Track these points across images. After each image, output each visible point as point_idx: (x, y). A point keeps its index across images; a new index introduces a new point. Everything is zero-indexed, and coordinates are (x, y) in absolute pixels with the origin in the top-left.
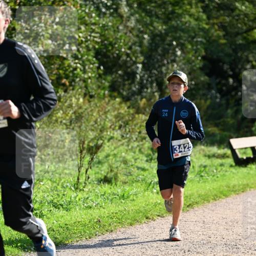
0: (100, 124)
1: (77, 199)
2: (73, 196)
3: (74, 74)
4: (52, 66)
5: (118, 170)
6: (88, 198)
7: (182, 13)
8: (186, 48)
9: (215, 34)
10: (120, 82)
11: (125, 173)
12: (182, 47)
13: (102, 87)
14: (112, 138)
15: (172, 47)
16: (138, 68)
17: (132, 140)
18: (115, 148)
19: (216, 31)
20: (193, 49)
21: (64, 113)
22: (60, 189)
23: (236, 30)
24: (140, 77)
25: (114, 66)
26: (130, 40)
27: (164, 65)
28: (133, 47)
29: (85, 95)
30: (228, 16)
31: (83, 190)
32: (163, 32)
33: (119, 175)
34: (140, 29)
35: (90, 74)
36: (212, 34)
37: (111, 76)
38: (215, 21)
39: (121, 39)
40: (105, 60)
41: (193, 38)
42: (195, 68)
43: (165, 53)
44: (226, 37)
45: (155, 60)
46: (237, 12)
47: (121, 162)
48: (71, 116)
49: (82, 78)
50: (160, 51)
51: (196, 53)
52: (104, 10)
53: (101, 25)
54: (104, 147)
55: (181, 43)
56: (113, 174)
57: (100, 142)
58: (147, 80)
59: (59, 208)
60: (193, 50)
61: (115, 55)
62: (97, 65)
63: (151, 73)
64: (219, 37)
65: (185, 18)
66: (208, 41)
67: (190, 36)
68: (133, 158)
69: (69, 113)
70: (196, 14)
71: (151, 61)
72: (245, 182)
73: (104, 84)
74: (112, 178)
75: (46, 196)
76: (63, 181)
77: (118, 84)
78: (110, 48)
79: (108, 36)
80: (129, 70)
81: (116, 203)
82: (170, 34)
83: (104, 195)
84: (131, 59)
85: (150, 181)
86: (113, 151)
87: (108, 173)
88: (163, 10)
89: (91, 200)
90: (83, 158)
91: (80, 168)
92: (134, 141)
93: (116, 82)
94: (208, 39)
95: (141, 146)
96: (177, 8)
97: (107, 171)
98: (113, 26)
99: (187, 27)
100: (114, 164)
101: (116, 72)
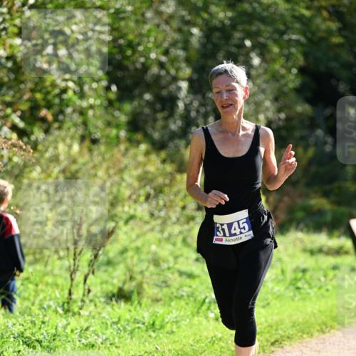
0: (111, 193)
1: (68, 330)
2: (60, 325)
3: (62, 100)
4: (22, 86)
5: (143, 277)
6: (87, 329)
8: (269, 51)
9: (323, 27)
10: (147, 115)
11: (156, 282)
12: (262, 50)
13: (114, 124)
14: (132, 217)
15: (243, 51)
16: (179, 89)
17: (169, 222)
18: (138, 237)
19: (325, 20)
20: (281, 54)
21: (43, 171)
22: (37, 312)
24: (185, 105)
25: (137, 84)
26: (165, 37)
28: (172, 50)
29: (83, 138)
31: (79, 314)
32: (227, 22)
33: (145, 286)
34: (184, 17)
35: (92, 101)
36: (318, 29)
37: (131, 104)
38: (324, 3)
39: (149, 37)
40: (120, 74)
41: (282, 33)
42: (286, 89)
44: (343, 33)
47: (149, 262)
48: (57, 178)
49: (78, 108)
50: (221, 57)
51: (287, 60)
53: (112, 11)
54: (118, 235)
55: (259, 43)
56: (134, 283)
57: (111, 225)
58: (198, 112)
59: (34, 348)
61: (139, 66)
62: (104, 83)
63: (204, 97)
64: (330, 32)
66: (309, 40)
67: (276, 31)
68: (172, 253)
69: (52, 172)
71: (205, 76)
73: (118, 118)
74: (132, 292)
75: (10, 325)
76: (41, 296)
77: (143, 118)
78: (129, 52)
79: (125, 31)
80: (164, 92)
81: (139, 338)
82: (240, 27)
83: (117, 323)
84: (168, 73)
85: (203, 297)
86: (134, 241)
87: (124, 283)
89: (94, 332)
90: (79, 254)
91: (73, 273)
92: (174, 223)
93: (139, 114)
94: (309, 35)
95: (185, 233)
97: (123, 278)
98: (134, 13)
99: (271, 13)
100: (136, 265)
101: (141, 96)
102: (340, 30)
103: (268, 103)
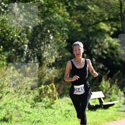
0: (1, 84)
5: (12, 114)
7: (54, 12)
8: (56, 34)
9: (75, 25)
10: (13, 56)
11: (17, 115)
12: (54, 34)
13: (2, 60)
14: (8, 92)
15: (47, 34)
16: (25, 47)
17: (21, 94)
18: (10, 99)
19: (76, 23)
23: (88, 23)
24: (27, 53)
25: (10, 46)
26: (20, 29)
27: (42, 45)
28: (22, 34)
30: (83, 14)
32: (41, 24)
33: (13, 116)
36: (73, 25)
37: (8, 53)
38: (75, 17)
39: (14, 29)
40: (4, 42)
41: (61, 28)
42: (62, 47)
43: (43, 37)
44: (82, 27)
45: (36, 42)
46: (89, 11)
47: (14, 108)
50: (39, 36)
51: (62, 37)
52: (3, 10)
53: (1, 20)
54: (3, 98)
55: (53, 31)
56: (9, 116)
57: (1, 95)
58: (31, 55)
60: (61, 36)
61: (10, 39)
63: (33, 50)
64: (77, 27)
65: (55, 15)
66: (70, 30)
67: (59, 27)
68: (22, 105)
70: (63, 13)
71: (34, 43)
72: (95, 121)
73: (3, 57)
74: (8, 119)
77: (12, 57)
78: (7, 35)
80: (19, 48)
82: (46, 26)
84: (21, 41)
85: (34, 120)
86: (9, 101)
87: (5, 116)
88: (41, 10)
92: (23, 94)
93: (11, 56)
94: (70, 28)
95: (27, 98)
96: (50, 9)
97: (5, 114)
99: (57, 21)
100: (10, 109)
101: (11, 50)
102: (81, 27)
103: (56, 52)
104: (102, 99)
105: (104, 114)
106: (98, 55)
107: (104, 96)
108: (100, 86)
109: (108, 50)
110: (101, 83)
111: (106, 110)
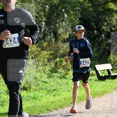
2: (5, 98)
5: (31, 83)
8: (70, 13)
9: (87, 5)
11: (35, 84)
12: (68, 12)
15: (62, 13)
16: (42, 24)
17: (39, 66)
19: (87, 3)
20: (74, 14)
23: (99, 3)
24: (44, 29)
26: (38, 8)
27: (57, 23)
28: (40, 13)
32: (57, 4)
33: (32, 86)
34: (44, 2)
36: (85, 5)
41: (74, 7)
43: (58, 16)
44: (93, 7)
45: (53, 20)
51: (75, 16)
55: (67, 10)
56: (28, 85)
58: (48, 32)
63: (50, 27)
64: (89, 7)
66: (82, 9)
67: (72, 6)
68: (40, 76)
71: (50, 20)
72: (104, 90)
74: (28, 87)
81: (30, 102)
82: (61, 5)
84: (39, 19)
85: (50, 89)
87: (25, 85)
92: (41, 66)
94: (82, 8)
95: (44, 69)
97: (25, 83)
99: (70, 1)
100: (29, 79)
102: (92, 6)
103: (69, 29)
104: (110, 70)
105: (112, 84)
106: (107, 32)
107: (112, 68)
108: (109, 59)
109: (116, 27)
110: (110, 56)
111: (114, 81)
